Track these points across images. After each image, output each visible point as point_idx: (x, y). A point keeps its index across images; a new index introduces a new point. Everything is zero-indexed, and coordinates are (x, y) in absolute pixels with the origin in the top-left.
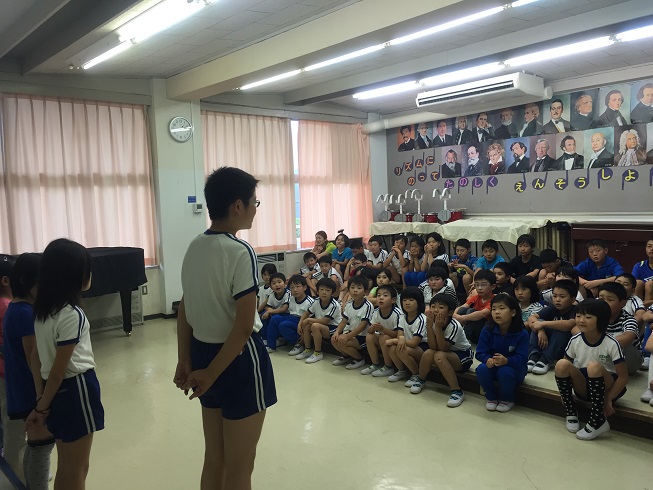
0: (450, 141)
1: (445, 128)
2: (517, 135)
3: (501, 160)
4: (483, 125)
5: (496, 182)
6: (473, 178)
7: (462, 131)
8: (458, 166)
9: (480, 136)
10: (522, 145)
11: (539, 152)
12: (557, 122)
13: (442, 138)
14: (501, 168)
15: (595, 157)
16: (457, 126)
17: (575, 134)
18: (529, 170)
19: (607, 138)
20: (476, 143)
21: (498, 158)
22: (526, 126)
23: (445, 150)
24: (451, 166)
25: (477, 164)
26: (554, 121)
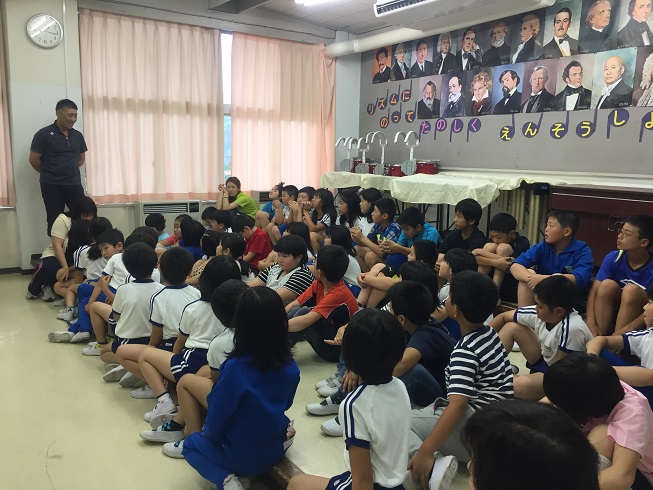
0: (431, 69)
1: (425, 52)
2: (509, 61)
3: (486, 96)
4: (470, 46)
5: (478, 125)
6: (453, 119)
7: (444, 56)
8: (437, 103)
9: (465, 62)
10: (514, 75)
11: (534, 84)
12: (561, 42)
13: (421, 65)
14: (486, 107)
15: (606, 91)
16: (439, 50)
17: (583, 59)
18: (520, 110)
19: (625, 64)
20: (459, 73)
21: (484, 92)
22: (521, 47)
23: (424, 80)
24: (429, 103)
25: (459, 102)
26: (557, 40)
